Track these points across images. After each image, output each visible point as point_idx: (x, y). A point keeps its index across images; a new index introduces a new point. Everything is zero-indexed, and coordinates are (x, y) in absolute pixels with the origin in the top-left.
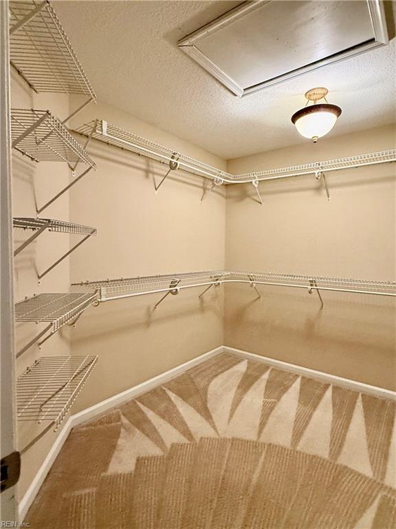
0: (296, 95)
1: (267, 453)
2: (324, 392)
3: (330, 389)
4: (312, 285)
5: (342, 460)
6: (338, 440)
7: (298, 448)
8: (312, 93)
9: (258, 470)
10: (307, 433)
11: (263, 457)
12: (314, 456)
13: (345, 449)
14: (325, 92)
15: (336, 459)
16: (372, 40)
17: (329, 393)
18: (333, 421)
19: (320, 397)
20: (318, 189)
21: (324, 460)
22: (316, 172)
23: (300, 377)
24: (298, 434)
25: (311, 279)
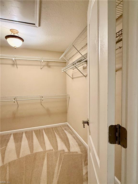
0: (7, 28)
1: (9, 166)
2: (23, 135)
3: (24, 133)
4: (14, 99)
5: (35, 151)
6: (31, 147)
7: (20, 157)
8: (13, 30)
9: (8, 174)
10: (22, 150)
11: (8, 168)
12: (26, 156)
13: (34, 148)
14: (18, 32)
15: (33, 152)
16: (34, 24)
17: (24, 135)
18: (28, 142)
19: (22, 137)
20: (13, 65)
21: (30, 155)
22: (13, 59)
23: (12, 134)
24: (18, 153)
25: (14, 97)
